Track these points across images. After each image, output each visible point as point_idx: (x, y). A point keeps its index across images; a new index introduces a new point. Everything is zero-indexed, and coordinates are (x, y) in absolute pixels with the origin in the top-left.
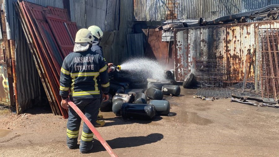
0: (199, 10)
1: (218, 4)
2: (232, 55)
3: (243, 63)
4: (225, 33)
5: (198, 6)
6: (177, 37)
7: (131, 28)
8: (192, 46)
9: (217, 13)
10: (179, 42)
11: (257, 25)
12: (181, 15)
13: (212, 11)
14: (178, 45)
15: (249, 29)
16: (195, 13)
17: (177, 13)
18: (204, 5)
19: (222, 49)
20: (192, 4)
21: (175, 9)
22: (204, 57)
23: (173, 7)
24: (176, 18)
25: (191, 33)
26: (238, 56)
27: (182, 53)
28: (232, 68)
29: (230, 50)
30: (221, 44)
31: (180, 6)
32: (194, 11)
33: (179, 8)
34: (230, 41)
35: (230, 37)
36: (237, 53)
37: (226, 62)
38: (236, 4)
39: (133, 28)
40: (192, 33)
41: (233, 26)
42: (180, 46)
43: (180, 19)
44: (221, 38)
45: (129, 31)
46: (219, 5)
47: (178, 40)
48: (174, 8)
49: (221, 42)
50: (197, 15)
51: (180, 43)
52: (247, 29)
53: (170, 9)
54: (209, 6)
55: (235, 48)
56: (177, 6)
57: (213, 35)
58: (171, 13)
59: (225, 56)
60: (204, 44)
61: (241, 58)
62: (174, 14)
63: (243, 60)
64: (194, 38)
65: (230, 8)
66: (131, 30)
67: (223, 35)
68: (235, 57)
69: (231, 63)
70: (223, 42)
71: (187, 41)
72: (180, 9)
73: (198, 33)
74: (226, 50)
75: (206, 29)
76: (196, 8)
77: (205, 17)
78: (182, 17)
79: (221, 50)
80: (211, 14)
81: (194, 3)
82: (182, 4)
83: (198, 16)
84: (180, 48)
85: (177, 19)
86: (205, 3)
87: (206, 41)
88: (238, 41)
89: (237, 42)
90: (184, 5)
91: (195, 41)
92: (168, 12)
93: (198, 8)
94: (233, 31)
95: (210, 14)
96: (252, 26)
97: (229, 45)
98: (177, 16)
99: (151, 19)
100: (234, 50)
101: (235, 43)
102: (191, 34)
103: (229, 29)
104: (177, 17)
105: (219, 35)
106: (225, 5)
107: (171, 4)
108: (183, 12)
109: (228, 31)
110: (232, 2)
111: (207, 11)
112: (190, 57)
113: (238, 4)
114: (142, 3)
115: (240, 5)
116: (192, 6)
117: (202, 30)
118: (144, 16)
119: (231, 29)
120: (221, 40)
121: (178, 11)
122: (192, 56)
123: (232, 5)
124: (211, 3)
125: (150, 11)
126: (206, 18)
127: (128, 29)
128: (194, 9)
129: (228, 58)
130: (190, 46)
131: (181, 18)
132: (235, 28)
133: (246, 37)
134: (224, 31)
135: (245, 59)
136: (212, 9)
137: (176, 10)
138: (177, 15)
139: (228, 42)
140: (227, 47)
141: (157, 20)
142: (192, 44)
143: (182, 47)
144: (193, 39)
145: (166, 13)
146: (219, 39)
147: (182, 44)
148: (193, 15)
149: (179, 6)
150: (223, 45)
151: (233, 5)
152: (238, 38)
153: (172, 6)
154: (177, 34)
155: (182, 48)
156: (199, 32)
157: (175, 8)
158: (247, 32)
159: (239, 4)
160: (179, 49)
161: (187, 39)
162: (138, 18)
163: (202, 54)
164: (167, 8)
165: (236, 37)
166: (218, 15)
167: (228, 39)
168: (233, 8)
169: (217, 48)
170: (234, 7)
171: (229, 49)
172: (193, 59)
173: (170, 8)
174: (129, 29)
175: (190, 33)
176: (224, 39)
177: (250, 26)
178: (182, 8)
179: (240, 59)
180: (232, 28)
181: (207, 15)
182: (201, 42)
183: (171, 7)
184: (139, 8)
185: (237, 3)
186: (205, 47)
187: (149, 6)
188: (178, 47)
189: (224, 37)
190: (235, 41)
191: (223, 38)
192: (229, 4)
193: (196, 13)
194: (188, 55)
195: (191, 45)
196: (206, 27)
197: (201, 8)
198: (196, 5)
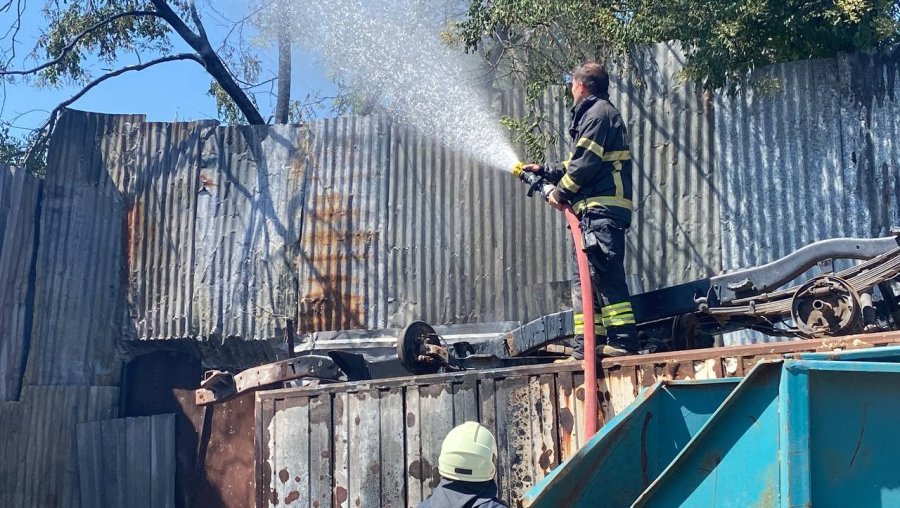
0: (487, 272)
4: (550, 420)
5: (477, 251)
6: (271, 444)
7: (112, 384)
8: (357, 503)
10: (284, 476)
12: (386, 303)
13: (560, 279)
14: (275, 494)
16: (463, 289)
17: (362, 293)
18: (509, 246)
20: (443, 238)
21: (354, 272)
23: (339, 258)
24: (357, 323)
25: (354, 416)
31: (381, 248)
32: (458, 277)
33: (371, 266)
38: (693, 237)
39: (119, 385)
40: (358, 421)
42: (288, 501)
43: (380, 325)
44: (527, 450)
45: (93, 402)
47: (279, 461)
48: (344, 263)
49: (528, 478)
51: (289, 483)
53: (323, 273)
56: (362, 252)
58: (327, 293)
62: (348, 297)
64: (372, 449)
65: (658, 261)
66: (110, 393)
67: (537, 429)
71: (332, 472)
72: (381, 266)
73: (390, 421)
75: (435, 395)
76: (467, 262)
78: (390, 318)
81: (458, 236)
82: (390, 243)
85: (365, 327)
86: (518, 233)
90: (399, 246)
91: (377, 469)
92: (312, 290)
93: (478, 262)
98: (362, 308)
99: (220, 326)
102: (353, 424)
103: (567, 395)
104: (361, 318)
107: (326, 241)
108: (400, 290)
109: (563, 405)
110: (669, 224)
111: (529, 282)
113: (706, 240)
114: (174, 235)
115: (716, 242)
117: (414, 398)
118: (182, 312)
120: (522, 466)
121: (366, 281)
123: (669, 246)
125: (212, 283)
127: (88, 390)
130: (344, 505)
131: (386, 321)
134: (539, 407)
137: (358, 274)
138: (362, 301)
141: (253, 333)
142: (356, 493)
144: (363, 461)
145: (304, 291)
146: (517, 459)
147: (302, 488)
148: (453, 302)
149: (371, 250)
151: (676, 246)
153: (333, 252)
154: (271, 428)
156: (396, 413)
157: (354, 263)
159: (711, 237)
161: (331, 455)
162: (149, 324)
164: (306, 265)
168: (675, 260)
170: (681, 257)
173: (325, 263)
174: (94, 390)
175: (345, 419)
176: (544, 462)
178: (390, 265)
181: (530, 306)
182: (411, 480)
183: (329, 258)
184: (155, 266)
185: (699, 229)
187: (211, 253)
189: (544, 447)
191: (539, 452)
192: (652, 239)
193: (468, 290)
195: (353, 497)
196: (436, 380)
197: (498, 262)
198: (467, 247)
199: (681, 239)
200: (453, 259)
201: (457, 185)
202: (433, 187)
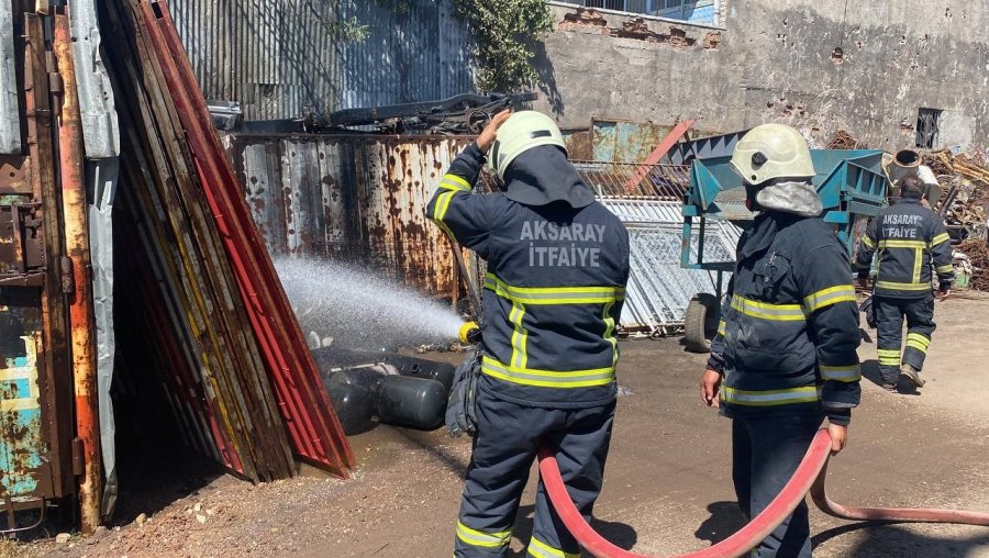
0: (220, 72)
1: (277, 63)
2: (406, 224)
3: (432, 245)
4: (386, 161)
5: (214, 58)
6: (244, 163)
8: (297, 195)
9: (277, 92)
10: (254, 180)
11: (454, 144)
13: (261, 82)
14: (249, 190)
15: (437, 154)
16: (205, 79)
18: (233, 59)
19: (381, 208)
22: (336, 232)
25: (291, 152)
26: (420, 226)
27: (266, 220)
28: (408, 260)
29: (400, 210)
30: (377, 192)
32: (202, 72)
34: (398, 183)
35: (398, 174)
36: (417, 218)
37: (392, 244)
38: (327, 70)
41: (403, 141)
42: (258, 193)
44: (376, 174)
46: (280, 66)
47: (249, 174)
49: (377, 186)
50: (214, 90)
51: (257, 184)
52: (434, 151)
54: (250, 65)
55: (412, 204)
57: (353, 164)
59: (389, 227)
60: (333, 190)
61: (427, 232)
63: (432, 238)
64: (302, 169)
65: (310, 80)
67: (380, 164)
68: (413, 229)
69: (406, 245)
70: (382, 186)
71: (281, 179)
73: (310, 156)
74: (391, 212)
75: (334, 145)
76: (209, 63)
77: (239, 97)
79: (377, 209)
80: (260, 92)
81: (203, 47)
83: (217, 94)
84: (260, 203)
86: (239, 53)
87: (337, 181)
88: (417, 184)
89: (414, 187)
91: (306, 179)
93: (215, 65)
94: (403, 155)
95: (257, 91)
96: (444, 144)
97: (396, 195)
100: (411, 211)
101: (410, 190)
102: (291, 156)
103: (392, 150)
105: (370, 164)
106: (297, 69)
109: (391, 154)
110: (317, 63)
111: (244, 81)
112: (292, 232)
113: (333, 73)
115: (338, 75)
116: (196, 56)
117: (323, 145)
119: (398, 150)
120: (375, 180)
122: (297, 231)
123: (316, 73)
124: (255, 55)
126: (242, 103)
128: (202, 67)
129: (397, 234)
130: (290, 196)
132: (407, 147)
133: (433, 175)
134: (381, 154)
135: (436, 233)
136: (261, 77)
139: (393, 186)
140: (393, 201)
142: (296, 190)
143: (265, 197)
144: (299, 174)
146: (372, 177)
147: (265, 187)
150: (382, 194)
151: (319, 74)
152: (416, 177)
154: (244, 154)
155: (266, 202)
156: (314, 152)
158: (435, 161)
159: (336, 72)
160: (253, 206)
161: (280, 170)
163: (329, 221)
165: (410, 172)
166: (280, 97)
167: (393, 178)
168: (319, 81)
169: (367, 202)
170: (322, 79)
171: (397, 206)
172: (303, 237)
175: (286, 153)
176: (384, 179)
177: (439, 145)
179: (424, 236)
180: (399, 146)
181: (245, 95)
182: (324, 185)
185: (330, 66)
186: (335, 200)
188: (252, 200)
189: (383, 173)
190: (410, 185)
191: (381, 175)
192: (309, 67)
193: (208, 80)
194: (285, 226)
195: (295, 192)
196: (335, 138)
197: (227, 67)
198: (209, 55)
199: (322, 71)
200: (200, 60)
201: (202, 17)
202: (187, 14)
